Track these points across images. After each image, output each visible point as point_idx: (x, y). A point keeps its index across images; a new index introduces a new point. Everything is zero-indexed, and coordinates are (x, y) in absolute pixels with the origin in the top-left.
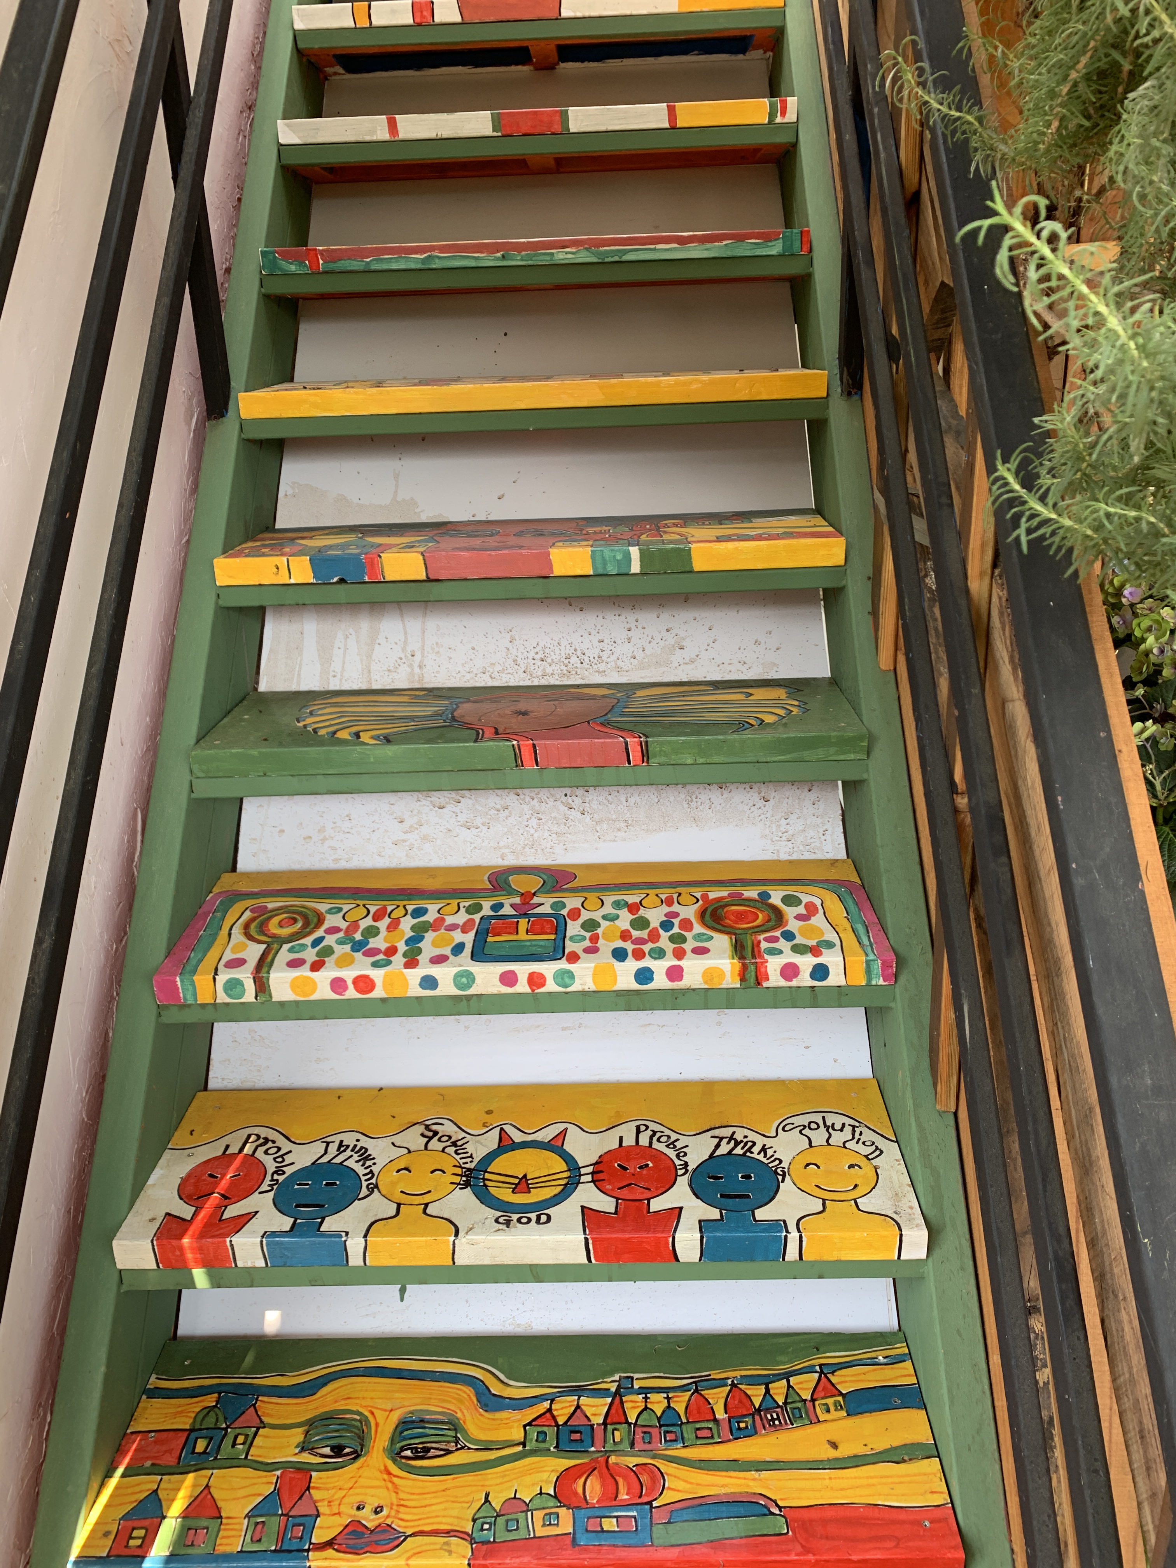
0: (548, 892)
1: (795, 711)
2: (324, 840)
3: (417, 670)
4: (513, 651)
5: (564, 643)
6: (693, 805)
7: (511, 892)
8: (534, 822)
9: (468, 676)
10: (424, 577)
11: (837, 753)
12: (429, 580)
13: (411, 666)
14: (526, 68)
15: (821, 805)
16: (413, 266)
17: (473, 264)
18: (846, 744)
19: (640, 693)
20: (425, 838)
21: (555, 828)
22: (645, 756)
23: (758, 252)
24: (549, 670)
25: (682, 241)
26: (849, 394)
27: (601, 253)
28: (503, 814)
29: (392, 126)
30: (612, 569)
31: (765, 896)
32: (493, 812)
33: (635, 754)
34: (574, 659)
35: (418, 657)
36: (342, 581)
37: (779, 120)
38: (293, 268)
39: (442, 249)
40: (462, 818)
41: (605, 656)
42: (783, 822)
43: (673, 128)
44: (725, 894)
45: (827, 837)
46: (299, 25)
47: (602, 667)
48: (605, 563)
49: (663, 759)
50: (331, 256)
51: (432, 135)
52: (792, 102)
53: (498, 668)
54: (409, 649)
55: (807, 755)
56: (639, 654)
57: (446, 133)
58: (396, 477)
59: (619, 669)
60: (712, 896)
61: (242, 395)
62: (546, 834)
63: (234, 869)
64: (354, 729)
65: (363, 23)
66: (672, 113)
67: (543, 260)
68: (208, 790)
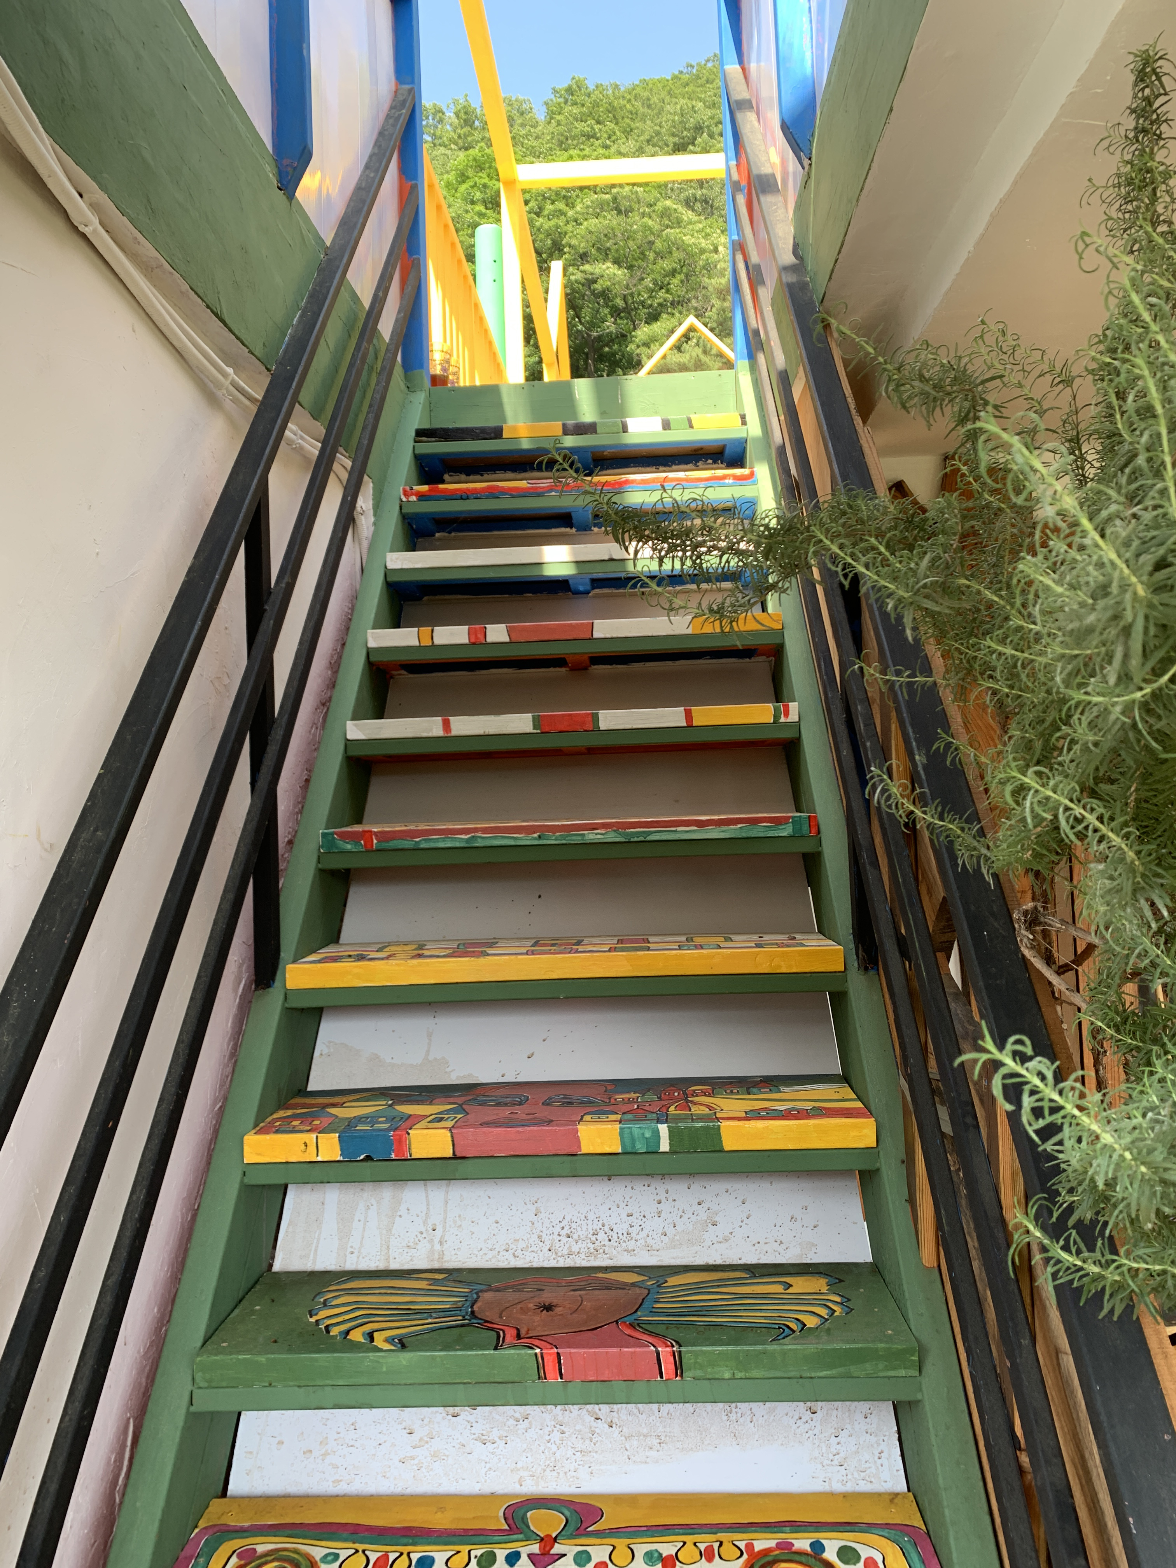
0: (571, 1537)
1: (838, 1310)
2: (326, 1454)
3: (437, 1247)
4: (538, 1225)
5: (591, 1216)
6: (733, 1416)
7: (531, 1536)
8: (556, 1436)
9: (490, 1254)
10: (450, 1155)
11: (886, 1369)
12: (455, 1157)
13: (431, 1241)
15: (873, 1419)
16: (458, 845)
17: (512, 843)
18: (895, 1358)
19: (673, 1281)
20: (435, 1455)
21: (580, 1446)
22: (679, 1369)
23: (771, 834)
24: (575, 1248)
25: (701, 824)
26: (866, 969)
27: (628, 834)
28: (523, 1425)
29: (446, 725)
30: (641, 1147)
31: (818, 1547)
32: (512, 1422)
33: (668, 1366)
34: (601, 1236)
35: (439, 1232)
36: (368, 1158)
37: (782, 720)
38: (349, 847)
39: (485, 830)
40: (478, 1429)
41: (634, 1231)
42: (834, 1440)
43: (690, 726)
44: (772, 1544)
45: (884, 1460)
46: (372, 644)
47: (631, 1245)
48: (633, 1140)
49: (699, 1373)
50: (384, 836)
51: (481, 732)
52: (793, 706)
53: (522, 1245)
54: (430, 1222)
55: (853, 1369)
56: (670, 1231)
57: (492, 731)
58: (430, 1035)
59: (649, 1248)
60: (759, 1546)
61: (290, 967)
62: (570, 1453)
63: (224, 1493)
64: (368, 1328)
65: (427, 642)
66: (688, 715)
67: (577, 840)
68: (207, 1402)
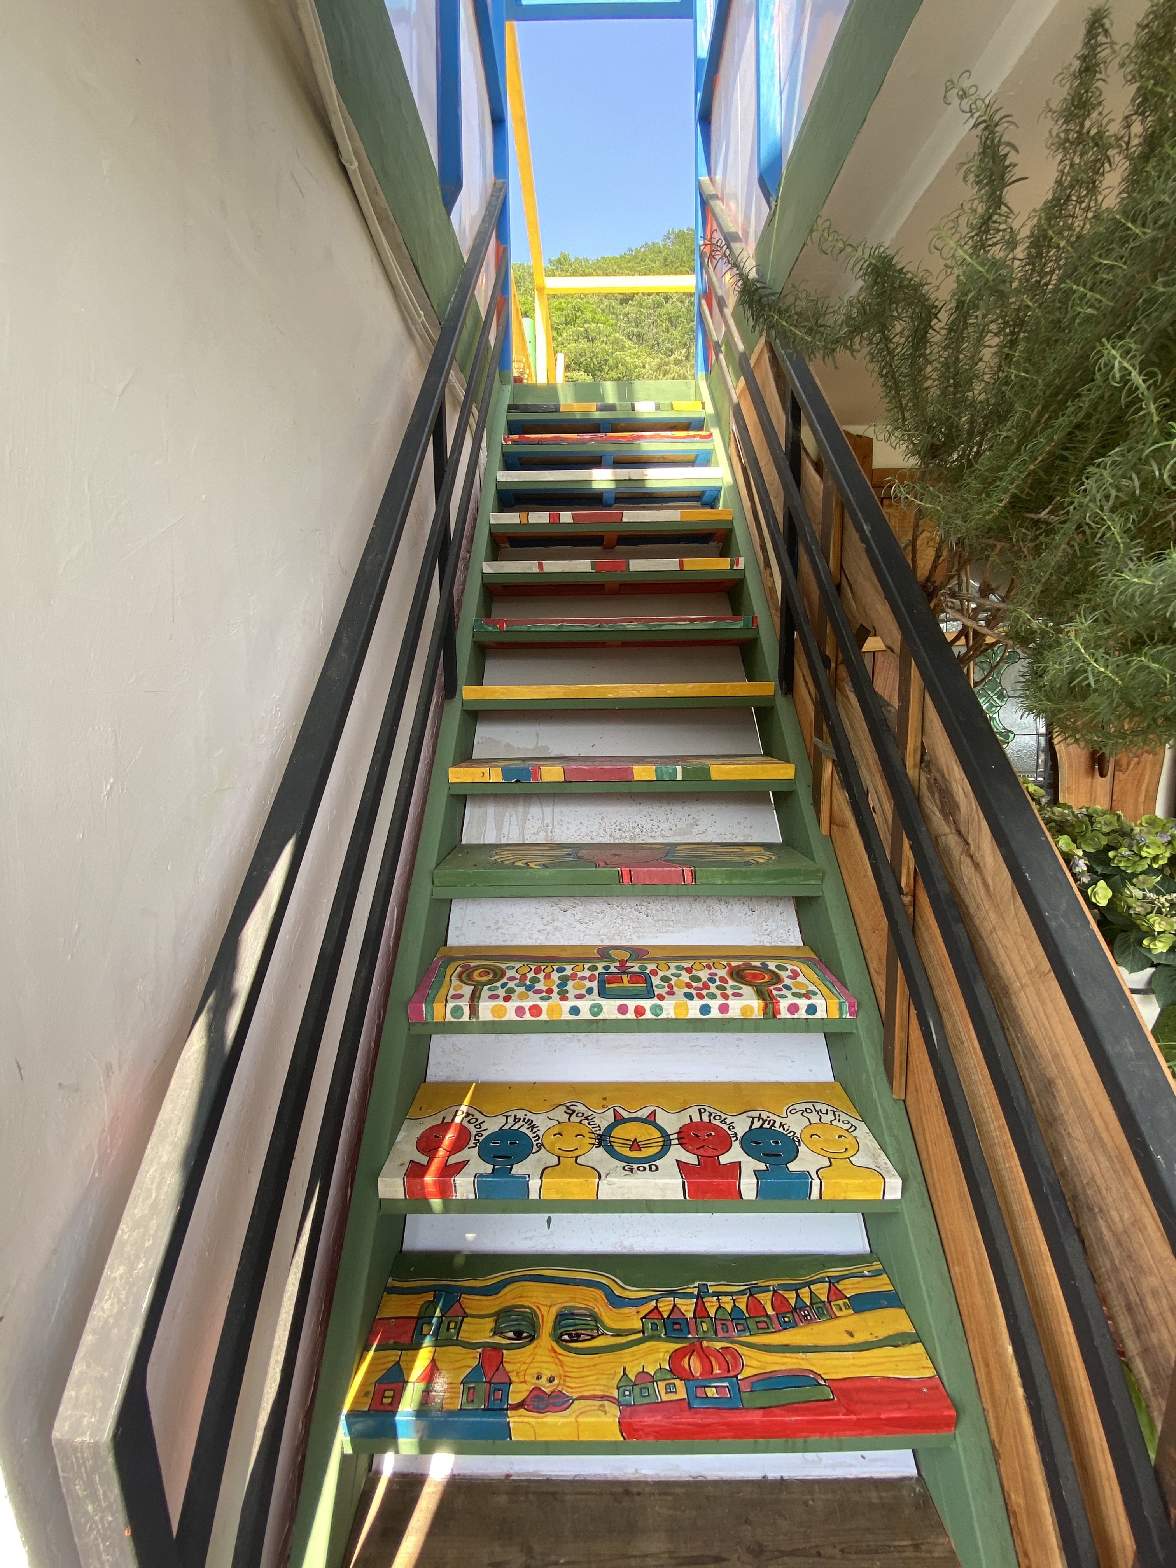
0: (635, 960)
2: (498, 928)
3: (550, 834)
4: (603, 825)
5: (631, 821)
6: (711, 913)
7: (613, 960)
8: (619, 920)
9: (579, 838)
10: (563, 780)
11: (804, 880)
12: (565, 782)
13: (546, 831)
14: (599, 548)
15: (785, 914)
16: (553, 629)
17: (583, 629)
18: (809, 874)
19: (679, 847)
20: (556, 929)
21: (631, 925)
22: (694, 878)
23: (730, 627)
24: (624, 835)
25: (692, 620)
26: (786, 694)
27: (649, 626)
28: (601, 916)
29: (541, 566)
30: (666, 778)
31: (765, 966)
32: (595, 914)
33: (688, 877)
34: (637, 830)
35: (550, 827)
36: (518, 781)
37: (735, 568)
38: (490, 628)
39: (568, 622)
40: (578, 917)
41: (654, 828)
42: (764, 924)
43: (682, 570)
44: (741, 963)
45: (791, 933)
46: (492, 522)
47: (653, 834)
48: (662, 775)
49: (704, 881)
50: (509, 623)
51: (561, 571)
52: (742, 559)
53: (595, 833)
54: (545, 823)
55: (787, 880)
56: (674, 828)
57: (567, 570)
58: (537, 735)
59: (663, 836)
60: (733, 964)
61: (464, 687)
62: (627, 928)
63: (446, 945)
64: (525, 861)
65: (524, 522)
66: (681, 564)
67: (620, 628)
68: (441, 894)
